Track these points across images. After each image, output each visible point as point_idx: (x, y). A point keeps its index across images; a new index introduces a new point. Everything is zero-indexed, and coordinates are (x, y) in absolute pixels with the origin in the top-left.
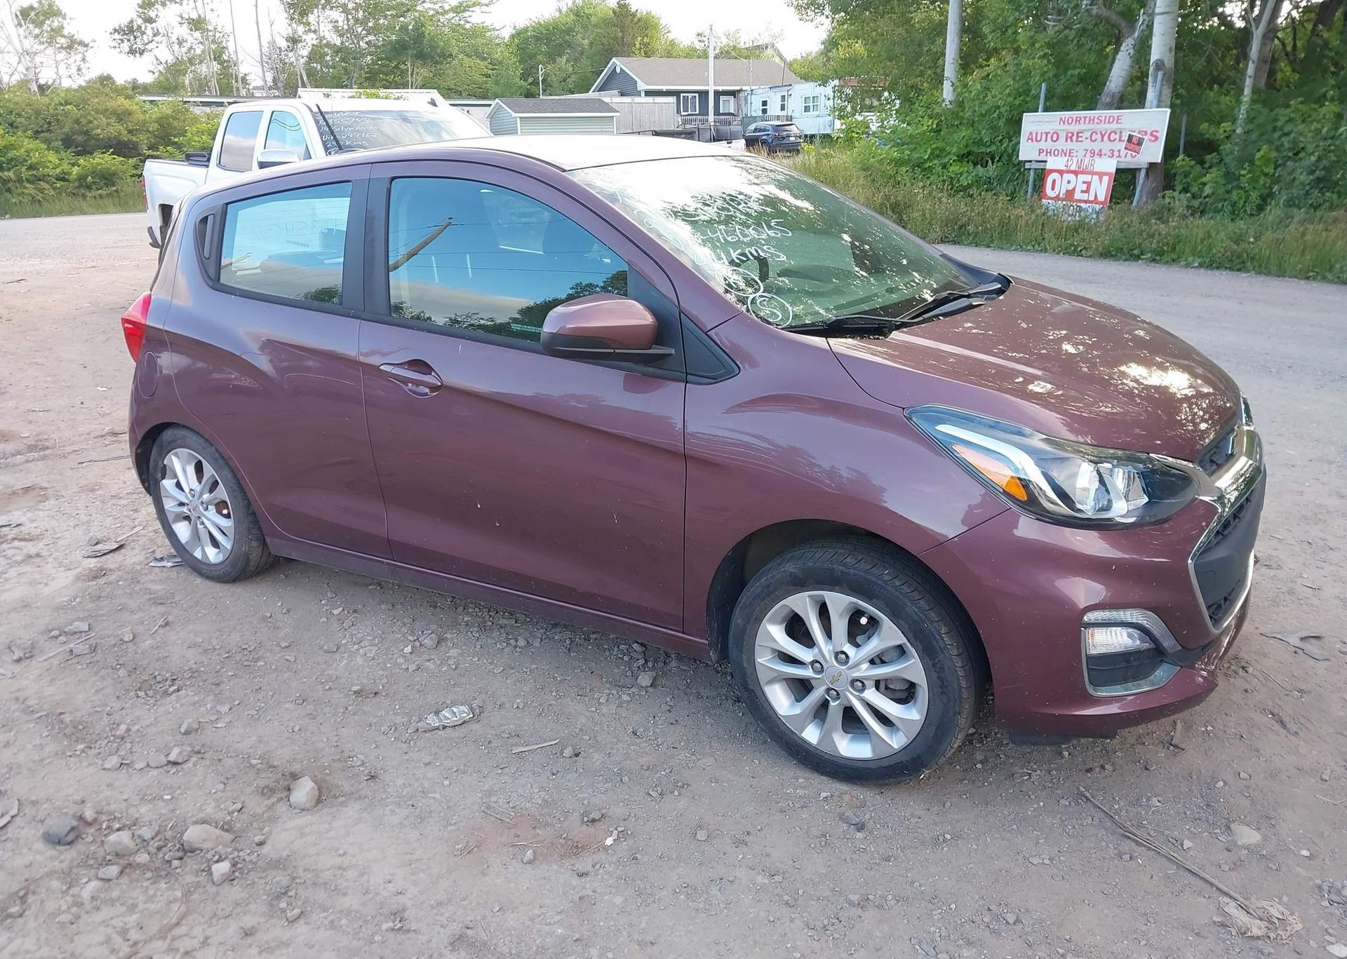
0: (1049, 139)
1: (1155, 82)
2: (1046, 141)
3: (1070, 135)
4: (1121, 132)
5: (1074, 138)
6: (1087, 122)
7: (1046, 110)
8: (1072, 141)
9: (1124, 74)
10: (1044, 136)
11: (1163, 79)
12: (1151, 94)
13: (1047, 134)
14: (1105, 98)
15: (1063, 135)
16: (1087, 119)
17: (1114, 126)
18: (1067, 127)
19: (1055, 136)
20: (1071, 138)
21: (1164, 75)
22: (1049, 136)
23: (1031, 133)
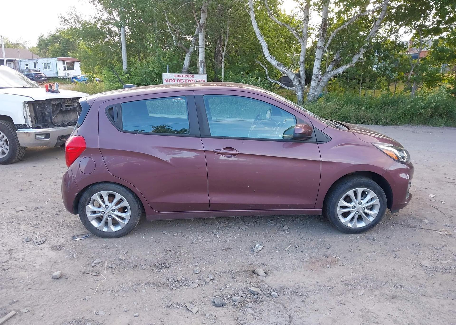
0: (172, 81)
1: (202, 66)
2: (171, 82)
3: (178, 80)
4: (194, 80)
5: (180, 81)
6: (183, 77)
7: (169, 73)
8: (179, 82)
9: (188, 63)
10: (170, 80)
11: (203, 66)
12: (201, 69)
13: (171, 80)
14: (183, 70)
15: (176, 80)
16: (183, 76)
17: (192, 78)
18: (177, 78)
19: (174, 80)
20: (179, 81)
21: (204, 64)
22: (172, 80)
23: (166, 79)
